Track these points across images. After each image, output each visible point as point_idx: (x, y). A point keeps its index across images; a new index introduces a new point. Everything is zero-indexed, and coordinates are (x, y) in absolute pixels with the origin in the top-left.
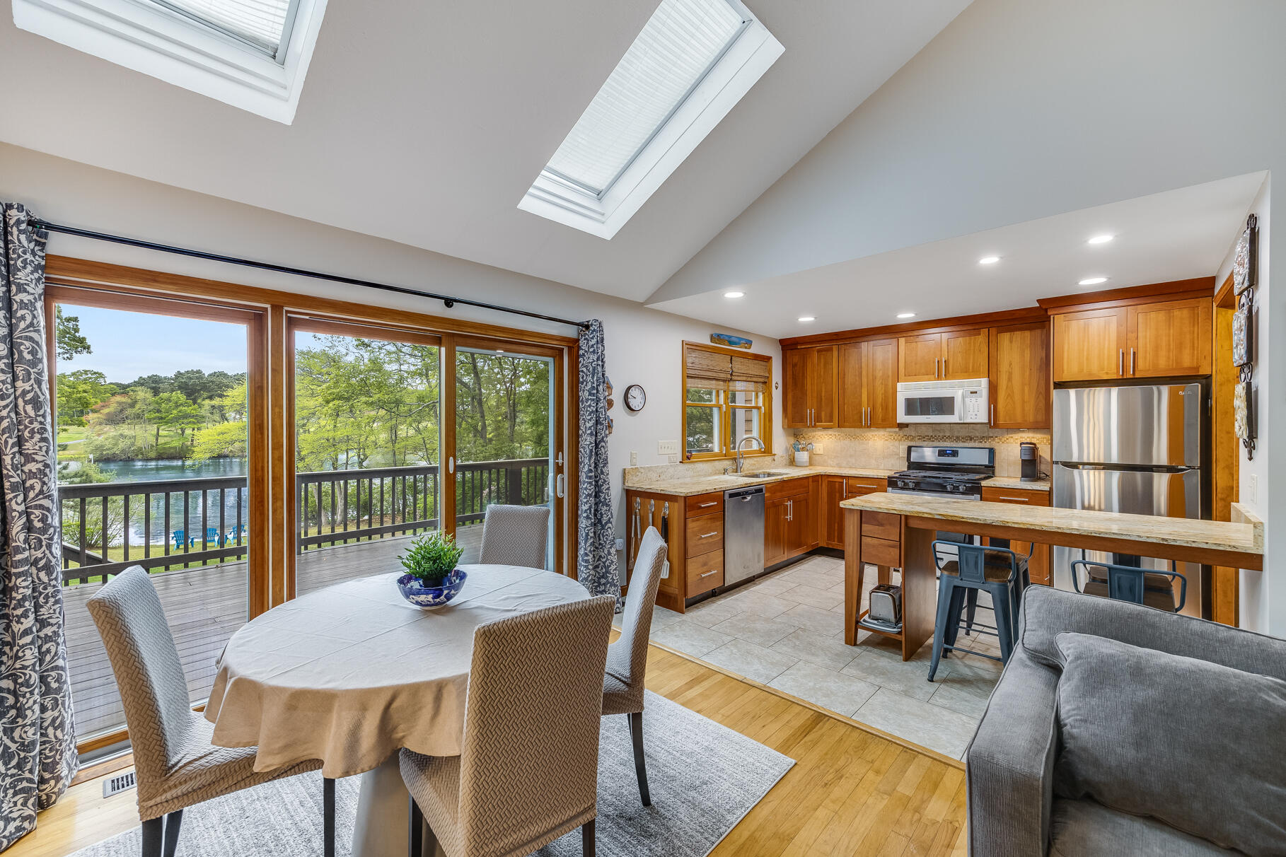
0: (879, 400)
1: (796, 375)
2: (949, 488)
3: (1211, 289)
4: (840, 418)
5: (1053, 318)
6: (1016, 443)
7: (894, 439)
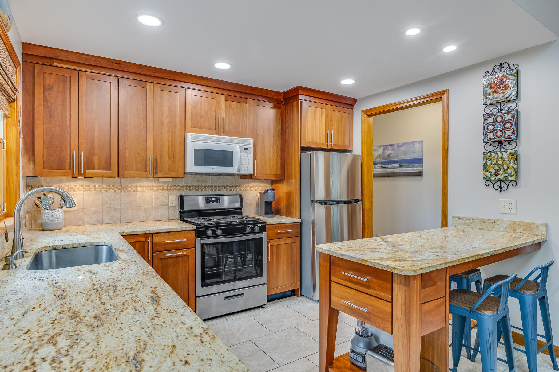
0: (166, 148)
1: (52, 101)
2: (248, 230)
3: (353, 105)
4: (120, 165)
5: (301, 102)
6: (251, 190)
7: (163, 189)
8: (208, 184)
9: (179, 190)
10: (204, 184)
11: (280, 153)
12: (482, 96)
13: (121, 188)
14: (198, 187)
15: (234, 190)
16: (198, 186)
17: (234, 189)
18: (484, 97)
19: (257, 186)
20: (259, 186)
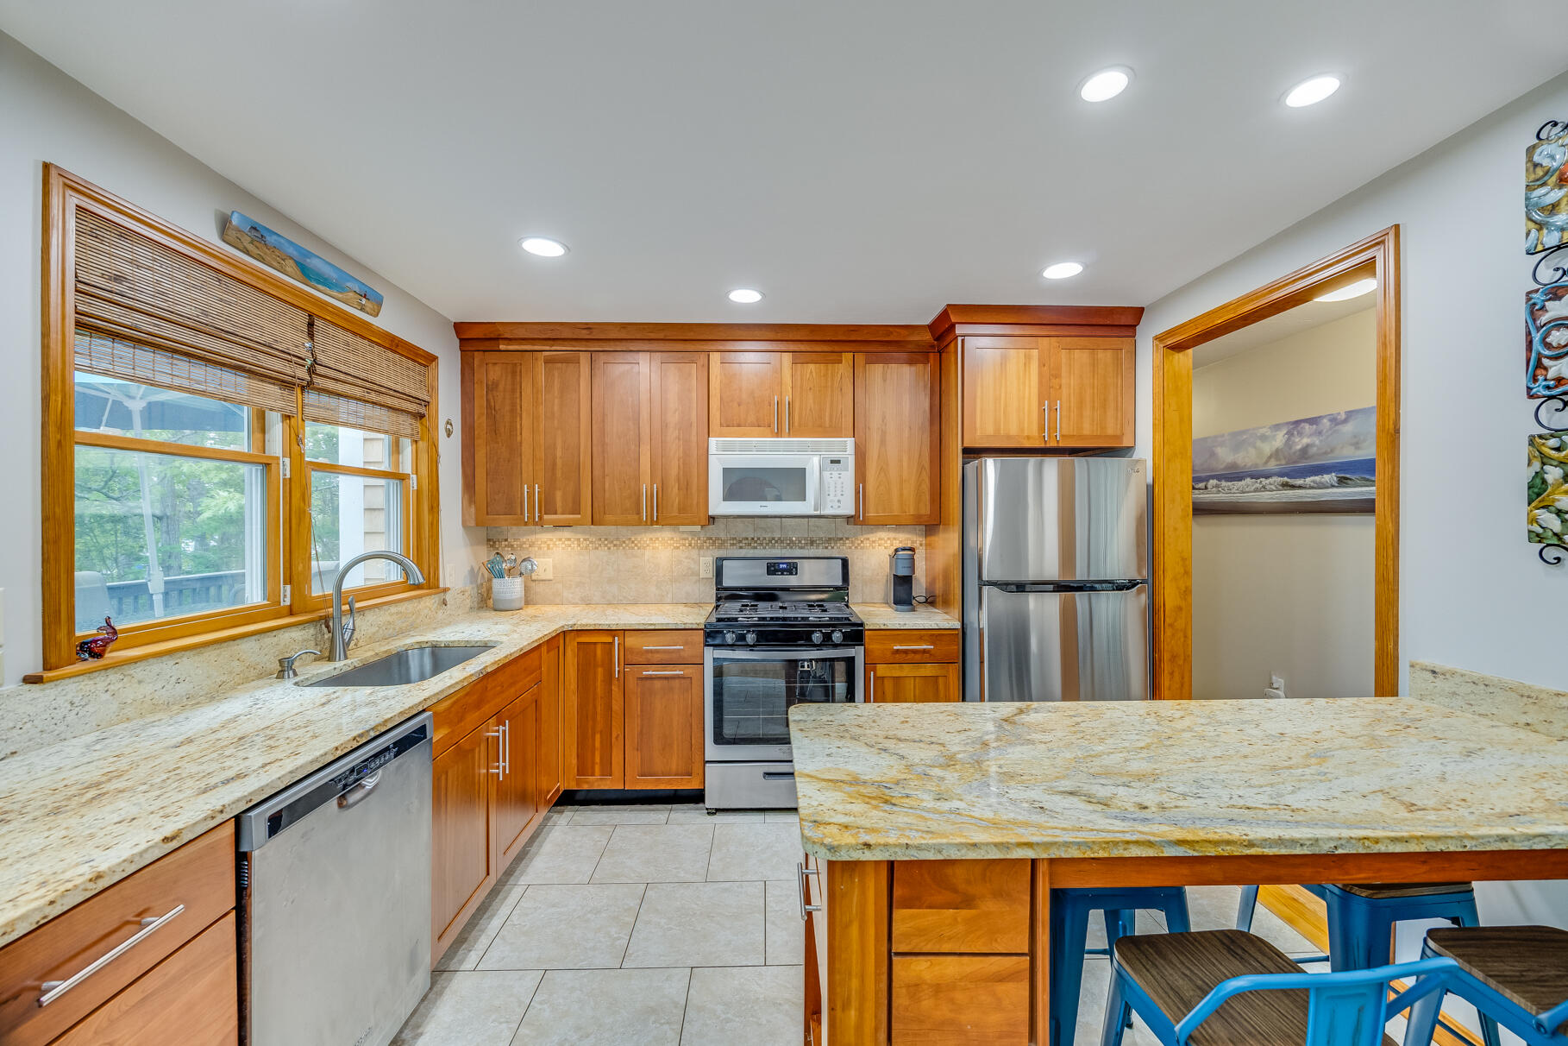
0: (673, 472)
1: (497, 408)
2: (817, 637)
3: (1135, 326)
4: (595, 505)
5: (963, 341)
6: (873, 548)
7: (690, 545)
8: (777, 536)
9: (719, 548)
10: (768, 536)
11: (927, 465)
12: (1522, 224)
13: (618, 543)
14: (756, 542)
15: (832, 548)
16: (756, 539)
17: (832, 545)
18: (1531, 225)
19: (889, 539)
20: (895, 539)
